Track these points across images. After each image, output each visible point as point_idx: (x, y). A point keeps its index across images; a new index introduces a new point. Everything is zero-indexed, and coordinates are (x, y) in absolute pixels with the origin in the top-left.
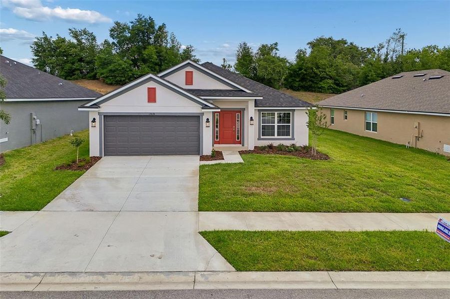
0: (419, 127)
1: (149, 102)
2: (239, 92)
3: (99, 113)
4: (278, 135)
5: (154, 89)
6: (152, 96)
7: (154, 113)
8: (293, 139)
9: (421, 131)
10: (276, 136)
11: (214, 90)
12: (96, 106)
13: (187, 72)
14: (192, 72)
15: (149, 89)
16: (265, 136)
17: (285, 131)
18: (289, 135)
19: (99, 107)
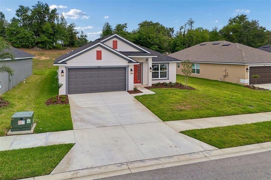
0: (225, 71)
1: (97, 59)
2: (144, 53)
3: (66, 67)
4: (160, 77)
5: (101, 51)
6: (99, 56)
7: (100, 66)
8: (168, 79)
9: (227, 73)
10: (159, 78)
11: (129, 52)
12: (64, 63)
13: (114, 41)
14: (117, 41)
15: (97, 51)
16: (153, 78)
17: (164, 75)
18: (166, 77)
19: (66, 64)
